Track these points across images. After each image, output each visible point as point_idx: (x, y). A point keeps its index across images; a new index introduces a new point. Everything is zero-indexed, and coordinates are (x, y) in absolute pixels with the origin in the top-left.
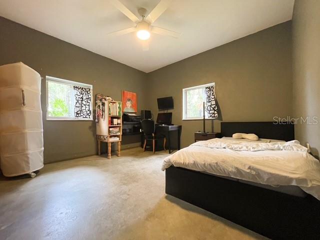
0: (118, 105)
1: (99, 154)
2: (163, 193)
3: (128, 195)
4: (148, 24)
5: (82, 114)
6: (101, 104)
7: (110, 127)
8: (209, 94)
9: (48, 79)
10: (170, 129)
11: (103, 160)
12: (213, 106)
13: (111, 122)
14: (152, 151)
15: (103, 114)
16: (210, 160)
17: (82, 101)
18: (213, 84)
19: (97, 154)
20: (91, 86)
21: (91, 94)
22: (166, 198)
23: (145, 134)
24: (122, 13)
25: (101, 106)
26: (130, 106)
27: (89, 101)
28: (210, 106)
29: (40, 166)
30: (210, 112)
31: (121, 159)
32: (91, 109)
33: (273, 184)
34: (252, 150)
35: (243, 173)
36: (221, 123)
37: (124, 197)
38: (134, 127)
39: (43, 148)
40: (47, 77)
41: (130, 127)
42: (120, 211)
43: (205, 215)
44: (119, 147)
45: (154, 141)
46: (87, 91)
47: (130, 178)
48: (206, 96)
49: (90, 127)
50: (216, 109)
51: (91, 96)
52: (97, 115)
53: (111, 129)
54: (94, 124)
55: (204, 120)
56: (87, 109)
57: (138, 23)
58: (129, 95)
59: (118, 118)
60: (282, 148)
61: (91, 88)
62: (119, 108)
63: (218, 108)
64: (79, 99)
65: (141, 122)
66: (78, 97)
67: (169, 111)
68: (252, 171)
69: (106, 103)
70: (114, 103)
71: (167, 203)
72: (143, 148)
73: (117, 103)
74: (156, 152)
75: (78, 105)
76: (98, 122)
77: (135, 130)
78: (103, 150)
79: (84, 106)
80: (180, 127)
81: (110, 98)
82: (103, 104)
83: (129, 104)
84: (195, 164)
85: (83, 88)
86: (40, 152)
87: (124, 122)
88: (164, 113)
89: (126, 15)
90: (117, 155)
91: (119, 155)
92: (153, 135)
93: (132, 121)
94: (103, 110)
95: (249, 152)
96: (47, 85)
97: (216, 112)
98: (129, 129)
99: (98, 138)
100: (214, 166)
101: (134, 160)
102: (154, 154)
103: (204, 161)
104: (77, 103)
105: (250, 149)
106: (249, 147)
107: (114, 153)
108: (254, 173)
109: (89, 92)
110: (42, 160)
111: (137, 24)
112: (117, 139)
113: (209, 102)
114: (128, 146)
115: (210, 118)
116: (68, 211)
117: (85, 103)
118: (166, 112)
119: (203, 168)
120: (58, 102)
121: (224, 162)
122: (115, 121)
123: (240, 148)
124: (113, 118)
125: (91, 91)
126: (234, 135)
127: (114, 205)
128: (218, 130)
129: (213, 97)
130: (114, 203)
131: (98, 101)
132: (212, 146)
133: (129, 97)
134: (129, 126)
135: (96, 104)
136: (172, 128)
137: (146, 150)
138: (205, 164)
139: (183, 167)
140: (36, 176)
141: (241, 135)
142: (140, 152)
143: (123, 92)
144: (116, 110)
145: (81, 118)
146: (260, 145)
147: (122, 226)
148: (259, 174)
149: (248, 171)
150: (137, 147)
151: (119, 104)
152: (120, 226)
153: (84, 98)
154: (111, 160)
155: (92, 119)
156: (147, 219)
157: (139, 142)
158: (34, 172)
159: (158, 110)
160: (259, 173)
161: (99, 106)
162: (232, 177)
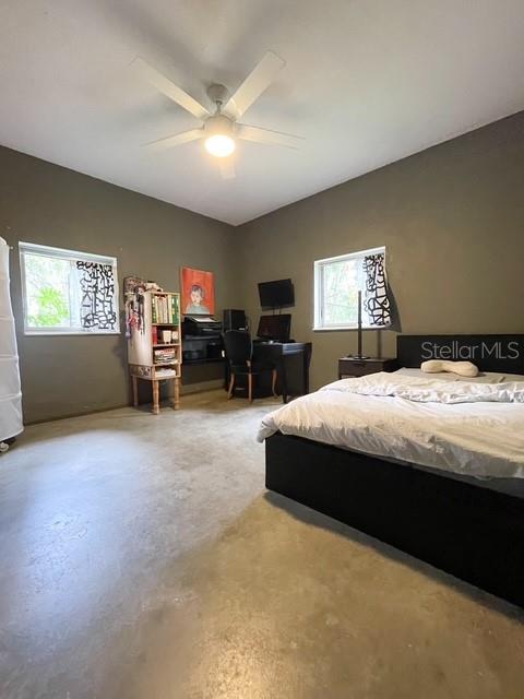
0: (171, 301)
1: (136, 403)
2: (261, 487)
3: (189, 490)
4: (230, 121)
5: (96, 321)
6: (135, 298)
7: (155, 349)
8: (372, 273)
9: (24, 249)
10: (285, 352)
11: (142, 418)
12: (381, 300)
13: (158, 338)
14: (247, 397)
15: (140, 321)
16: (354, 422)
17: (95, 292)
18: (381, 250)
19: (131, 404)
20: (115, 259)
21: (115, 277)
22: (267, 497)
23: (231, 362)
24: (170, 100)
25: (136, 304)
26: (198, 301)
27: (110, 293)
28: (375, 299)
29: (15, 429)
30: (375, 313)
31: (180, 416)
32: (116, 309)
33: (480, 474)
34: (449, 400)
35: (419, 449)
36: (398, 337)
37: (181, 494)
38: (209, 347)
39: (20, 394)
40: (20, 243)
41: (201, 346)
42: (170, 522)
43: (342, 533)
44: (177, 389)
45: (250, 376)
46: (106, 271)
47: (197, 456)
48: (366, 278)
49: (115, 349)
50: (387, 306)
51: (114, 281)
52: (127, 324)
53: (158, 353)
54: (124, 342)
55: (360, 330)
56: (107, 309)
57: (208, 119)
58: (196, 276)
59: (172, 328)
60: (512, 397)
61: (115, 265)
62: (174, 306)
63: (391, 304)
64: (90, 289)
65: (223, 334)
66: (86, 284)
67: (285, 311)
68: (438, 447)
69: (146, 296)
70: (163, 296)
71: (267, 508)
72: (227, 390)
73: (170, 296)
74: (256, 400)
75: (87, 302)
76: (131, 337)
77: (211, 353)
78: (142, 396)
79: (101, 304)
80: (308, 348)
81: (155, 285)
82: (140, 299)
83: (196, 297)
84: (323, 428)
85: (96, 266)
86: (14, 402)
87: (187, 337)
88: (274, 316)
89: (178, 102)
90: (172, 406)
91: (177, 407)
92: (249, 364)
93: (204, 334)
94: (139, 312)
95: (441, 405)
96: (23, 259)
97: (386, 314)
98: (198, 351)
99: (131, 370)
100: (362, 434)
101: (208, 417)
102: (251, 405)
103: (342, 423)
104: (84, 298)
105: (445, 400)
106: (445, 394)
107: (166, 401)
108: (440, 450)
109: (109, 274)
110: (20, 416)
111: (206, 120)
112: (171, 373)
113: (372, 290)
114: (198, 387)
115: (375, 326)
116: (69, 519)
117: (101, 297)
118: (277, 312)
119: (339, 439)
120: (48, 295)
121: (382, 426)
122: (167, 336)
123: (424, 397)
124: (161, 328)
125: (115, 271)
126: (424, 365)
127: (160, 509)
128: (390, 352)
129: (381, 279)
130: (159, 506)
131: (130, 293)
132: (366, 391)
133: (194, 282)
134: (197, 345)
135: (125, 298)
136: (289, 348)
137: (235, 395)
138: (343, 430)
139: (300, 435)
140: (9, 450)
141: (441, 365)
142: (222, 399)
143: (184, 271)
144: (166, 310)
145: (95, 330)
146: (473, 388)
147: (172, 551)
148: (451, 453)
149: (430, 446)
150: (217, 389)
151: (174, 297)
152: (168, 550)
153: (100, 286)
154: (160, 417)
155: (117, 330)
156: (223, 539)
157: (220, 378)
158: (4, 441)
159: (260, 307)
160: (450, 451)
161: (132, 303)
162: (398, 457)
